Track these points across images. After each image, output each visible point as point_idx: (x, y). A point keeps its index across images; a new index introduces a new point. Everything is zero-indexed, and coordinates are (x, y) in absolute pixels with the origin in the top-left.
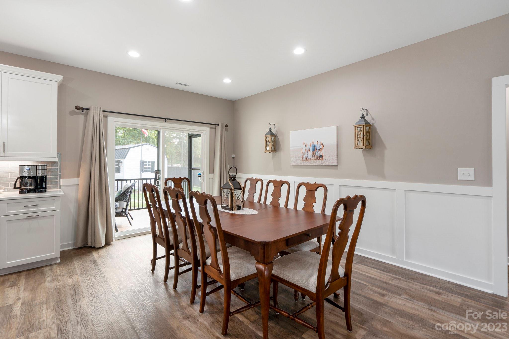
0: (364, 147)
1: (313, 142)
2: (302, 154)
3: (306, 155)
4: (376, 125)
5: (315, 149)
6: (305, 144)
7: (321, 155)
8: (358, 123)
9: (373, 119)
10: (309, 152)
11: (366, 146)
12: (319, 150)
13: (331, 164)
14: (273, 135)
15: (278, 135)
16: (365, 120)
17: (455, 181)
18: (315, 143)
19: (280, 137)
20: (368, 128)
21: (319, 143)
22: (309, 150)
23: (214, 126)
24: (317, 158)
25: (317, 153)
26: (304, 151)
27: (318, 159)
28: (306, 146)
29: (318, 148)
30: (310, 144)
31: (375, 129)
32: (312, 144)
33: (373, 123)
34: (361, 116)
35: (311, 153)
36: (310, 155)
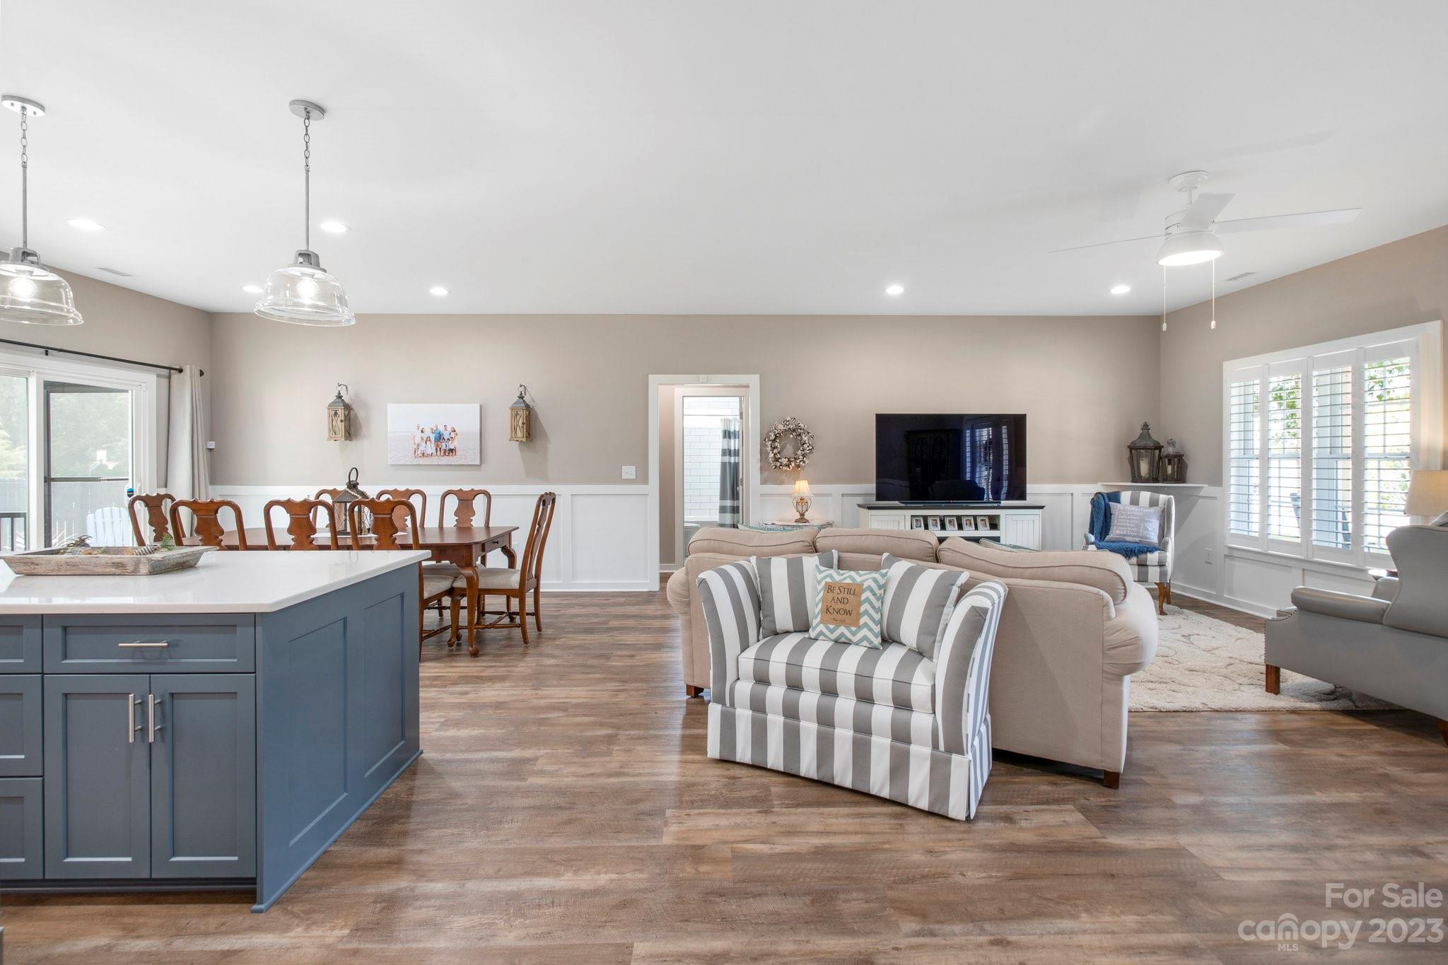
0: (524, 440)
1: (436, 427)
2: (415, 447)
3: (422, 448)
4: (536, 409)
5: (439, 438)
6: (420, 430)
7: (452, 447)
8: (516, 405)
9: (533, 401)
10: (428, 442)
11: (527, 437)
12: (448, 439)
13: (471, 463)
14: (347, 407)
15: (353, 407)
16: (524, 401)
17: (618, 480)
18: (441, 429)
19: (360, 413)
20: (527, 412)
21: (449, 429)
22: (428, 439)
23: (166, 372)
24: (445, 453)
25: (444, 445)
26: (418, 440)
27: (447, 454)
28: (422, 432)
29: (446, 437)
30: (432, 429)
31: (536, 413)
32: (435, 429)
33: (533, 407)
34: (519, 395)
35: (433, 445)
36: (430, 448)
